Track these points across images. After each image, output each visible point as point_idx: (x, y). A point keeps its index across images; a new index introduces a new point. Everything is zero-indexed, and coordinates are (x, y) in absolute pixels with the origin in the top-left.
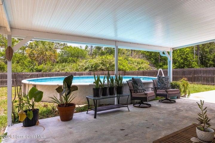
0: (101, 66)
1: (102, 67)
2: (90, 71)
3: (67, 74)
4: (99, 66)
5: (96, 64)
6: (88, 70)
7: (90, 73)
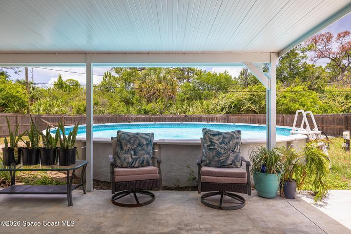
0: (249, 104)
1: (249, 107)
2: (227, 113)
3: (186, 118)
4: (243, 105)
5: (239, 100)
6: (224, 112)
7: (228, 118)
